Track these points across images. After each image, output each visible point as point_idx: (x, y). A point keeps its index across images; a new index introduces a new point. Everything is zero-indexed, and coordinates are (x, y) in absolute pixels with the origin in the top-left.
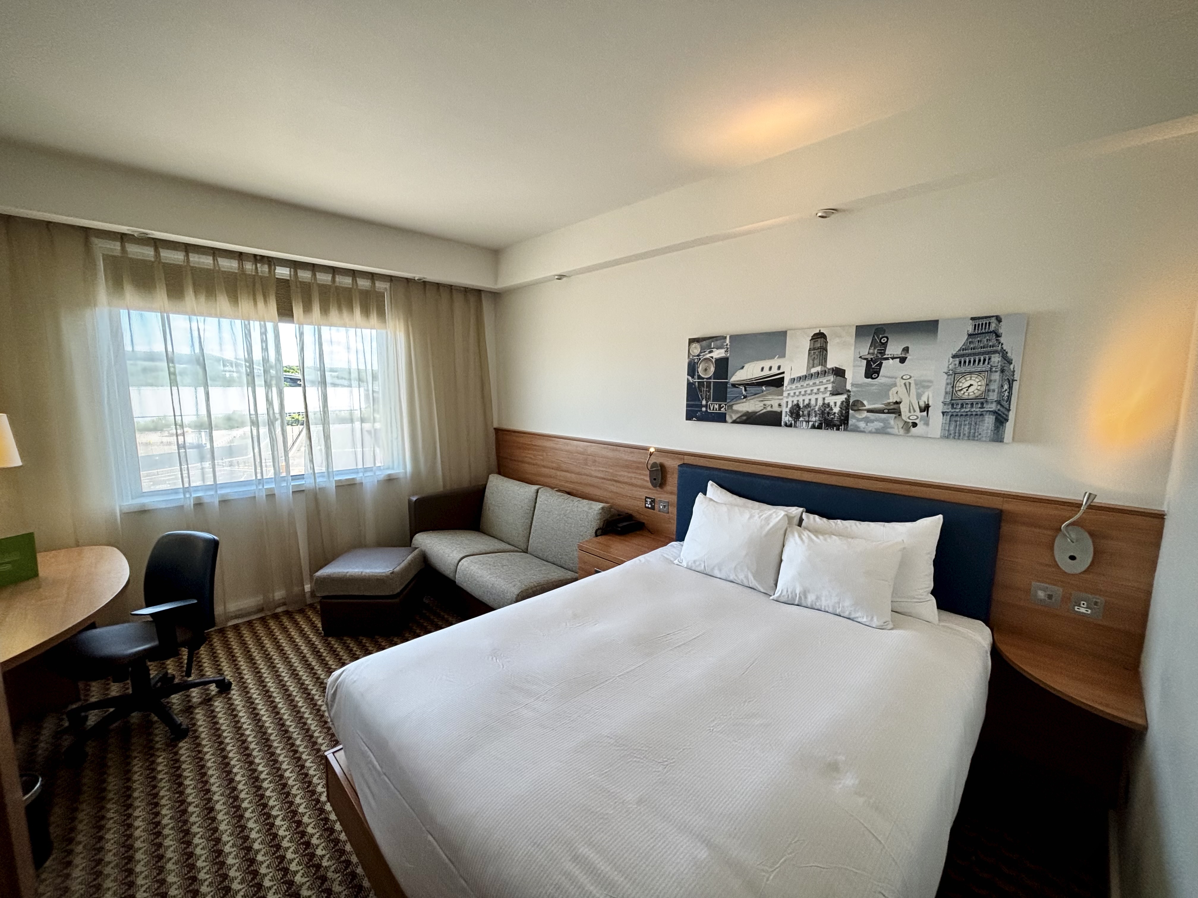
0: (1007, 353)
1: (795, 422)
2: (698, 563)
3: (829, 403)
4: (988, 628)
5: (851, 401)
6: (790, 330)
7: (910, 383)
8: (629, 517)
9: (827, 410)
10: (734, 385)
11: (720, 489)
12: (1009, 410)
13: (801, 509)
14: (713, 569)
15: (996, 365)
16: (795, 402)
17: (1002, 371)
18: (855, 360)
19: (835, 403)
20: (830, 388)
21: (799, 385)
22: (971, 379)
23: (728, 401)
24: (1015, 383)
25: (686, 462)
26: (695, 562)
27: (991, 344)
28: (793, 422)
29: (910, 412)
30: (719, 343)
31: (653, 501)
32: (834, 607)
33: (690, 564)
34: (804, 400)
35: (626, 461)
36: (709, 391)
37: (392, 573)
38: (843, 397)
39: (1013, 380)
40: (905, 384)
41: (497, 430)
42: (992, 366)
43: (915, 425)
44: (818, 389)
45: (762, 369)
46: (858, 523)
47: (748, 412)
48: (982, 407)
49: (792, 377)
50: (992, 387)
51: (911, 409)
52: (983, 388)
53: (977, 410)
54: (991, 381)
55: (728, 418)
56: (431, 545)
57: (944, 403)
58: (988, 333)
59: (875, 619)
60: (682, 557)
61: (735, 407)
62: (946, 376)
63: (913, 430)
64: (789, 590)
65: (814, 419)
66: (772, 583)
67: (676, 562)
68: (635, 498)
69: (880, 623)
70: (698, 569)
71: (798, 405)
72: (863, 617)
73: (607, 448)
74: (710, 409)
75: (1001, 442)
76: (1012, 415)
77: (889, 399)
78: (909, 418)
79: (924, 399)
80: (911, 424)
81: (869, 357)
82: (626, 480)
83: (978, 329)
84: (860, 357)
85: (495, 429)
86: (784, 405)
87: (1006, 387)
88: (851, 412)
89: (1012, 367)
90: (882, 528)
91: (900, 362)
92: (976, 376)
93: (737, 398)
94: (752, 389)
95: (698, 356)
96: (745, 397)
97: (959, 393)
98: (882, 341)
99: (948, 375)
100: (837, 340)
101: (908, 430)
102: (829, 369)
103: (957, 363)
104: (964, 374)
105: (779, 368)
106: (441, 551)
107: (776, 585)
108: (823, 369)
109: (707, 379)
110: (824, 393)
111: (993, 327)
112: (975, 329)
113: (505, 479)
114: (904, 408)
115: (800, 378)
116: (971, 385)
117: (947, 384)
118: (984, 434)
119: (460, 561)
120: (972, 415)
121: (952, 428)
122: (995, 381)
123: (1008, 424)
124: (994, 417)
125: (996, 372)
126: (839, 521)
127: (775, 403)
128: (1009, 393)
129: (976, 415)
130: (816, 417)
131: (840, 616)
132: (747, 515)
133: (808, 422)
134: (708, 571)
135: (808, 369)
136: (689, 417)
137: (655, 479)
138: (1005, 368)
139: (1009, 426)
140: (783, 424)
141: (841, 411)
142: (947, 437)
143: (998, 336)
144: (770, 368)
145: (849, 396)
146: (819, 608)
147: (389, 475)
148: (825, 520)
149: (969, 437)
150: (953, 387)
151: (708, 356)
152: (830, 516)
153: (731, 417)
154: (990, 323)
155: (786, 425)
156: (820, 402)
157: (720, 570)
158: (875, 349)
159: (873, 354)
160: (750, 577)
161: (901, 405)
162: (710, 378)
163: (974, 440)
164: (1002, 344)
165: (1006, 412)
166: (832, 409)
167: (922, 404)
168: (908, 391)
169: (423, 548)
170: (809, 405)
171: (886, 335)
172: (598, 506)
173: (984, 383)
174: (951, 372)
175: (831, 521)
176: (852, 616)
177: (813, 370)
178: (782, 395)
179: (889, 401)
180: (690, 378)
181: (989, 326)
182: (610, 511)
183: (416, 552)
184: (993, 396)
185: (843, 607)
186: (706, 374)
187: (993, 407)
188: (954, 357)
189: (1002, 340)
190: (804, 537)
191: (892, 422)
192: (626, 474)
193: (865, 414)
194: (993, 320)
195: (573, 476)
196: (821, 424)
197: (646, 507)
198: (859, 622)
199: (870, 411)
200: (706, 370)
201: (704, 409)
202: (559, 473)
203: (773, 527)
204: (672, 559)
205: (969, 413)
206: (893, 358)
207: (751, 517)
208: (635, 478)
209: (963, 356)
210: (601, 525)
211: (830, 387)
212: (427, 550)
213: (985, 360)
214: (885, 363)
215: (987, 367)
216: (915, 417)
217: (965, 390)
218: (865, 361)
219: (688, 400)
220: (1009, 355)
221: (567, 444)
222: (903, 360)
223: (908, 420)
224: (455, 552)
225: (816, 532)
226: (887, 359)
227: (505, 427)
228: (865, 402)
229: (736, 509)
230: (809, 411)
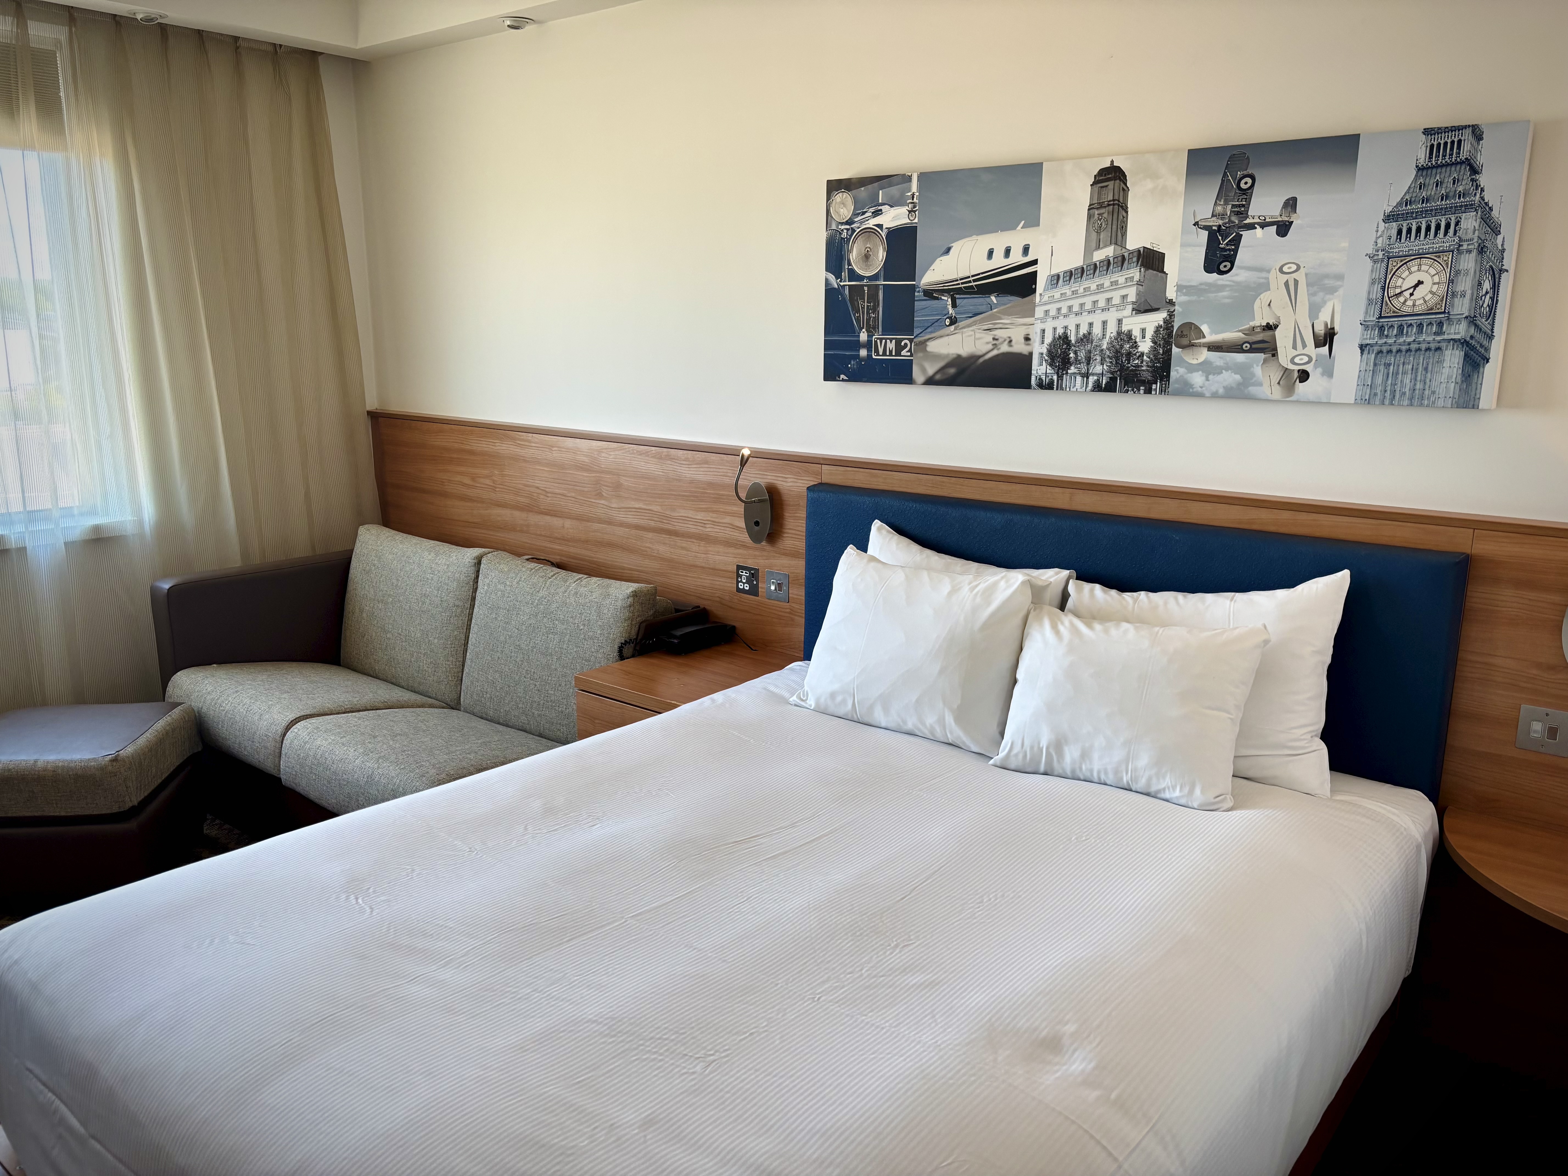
0: (1491, 209)
1: (1060, 377)
2: (839, 699)
3: (1130, 332)
4: (1431, 805)
5: (1176, 326)
6: (1049, 160)
7: (1296, 282)
8: (700, 615)
9: (1127, 346)
10: (930, 294)
11: (896, 537)
12: (1491, 337)
13: (1065, 573)
14: (871, 708)
15: (1470, 236)
16: (1060, 331)
17: (1481, 250)
18: (1184, 232)
19: (1143, 331)
20: (1132, 298)
21: (1067, 290)
22: (1419, 270)
23: (916, 331)
24: (1504, 275)
25: (826, 479)
26: (833, 696)
27: (1461, 189)
28: (1055, 378)
29: (1295, 347)
30: (894, 191)
31: (754, 575)
32: (1116, 772)
33: (822, 700)
34: (1078, 326)
35: (692, 482)
36: (875, 309)
37: (115, 760)
38: (1158, 318)
39: (1501, 271)
40: (1287, 284)
41: (375, 416)
42: (1460, 239)
43: (1304, 376)
44: (1109, 300)
45: (991, 253)
46: (1180, 596)
47: (959, 357)
48: (1439, 333)
49: (1054, 272)
50: (1460, 288)
51: (1297, 340)
52: (1443, 289)
53: (1430, 338)
54: (1458, 272)
55: (918, 375)
56: (214, 695)
57: (1365, 325)
58: (1456, 164)
59: (1198, 792)
60: (806, 688)
61: (934, 346)
62: (1369, 263)
63: (1301, 387)
64: (1027, 743)
65: (1098, 369)
66: (994, 729)
67: (794, 699)
68: (715, 571)
69: (1210, 797)
70: (841, 711)
71: (1065, 338)
72: (1174, 788)
73: (646, 454)
74: (877, 351)
75: (1473, 407)
76: (1496, 349)
77: (1254, 319)
78: (1292, 361)
79: (1324, 317)
80: (1296, 375)
81: (1215, 223)
82: (692, 529)
83: (1437, 156)
84: (1196, 224)
85: (369, 413)
86: (1036, 338)
87: (1487, 285)
88: (1175, 350)
89: (1500, 239)
90: (1228, 602)
91: (1278, 234)
92: (1430, 262)
93: (934, 325)
94: (965, 302)
95: (849, 222)
96: (953, 321)
97: (1395, 302)
98: (1243, 186)
99: (1375, 262)
100: (1149, 184)
101: (1289, 389)
102: (1131, 253)
103: (1394, 232)
104: (1406, 259)
105: (1026, 250)
106: (241, 709)
107: (1002, 734)
108: (1119, 251)
109: (870, 278)
110: (1119, 307)
111: (1466, 147)
112: (1430, 158)
113: (400, 536)
114: (1283, 338)
115: (1070, 274)
116: (1420, 283)
117: (1373, 282)
118: (1441, 391)
119: (288, 728)
120: (1419, 349)
121: (1379, 379)
122: (1467, 273)
123: (1488, 366)
124: (1462, 353)
125: (1469, 251)
126: (1143, 594)
127: (1017, 334)
128: (1492, 298)
129: (1428, 349)
130: (1102, 364)
131: (1131, 790)
132: (946, 587)
133: (1086, 375)
134: (860, 714)
135: (1088, 252)
136: (830, 374)
137: (757, 523)
138: (1487, 244)
139: (1491, 372)
140: (1033, 381)
141: (1154, 350)
142: (1369, 402)
143: (1475, 171)
144: (1008, 252)
145: (1171, 315)
146: (1088, 774)
147: (97, 529)
148: (1114, 592)
149: (1411, 399)
150: (1383, 289)
151: (872, 223)
152: (1124, 586)
153: (924, 370)
154: (1460, 141)
155: (1041, 386)
156: (1112, 330)
157: (886, 710)
158: (1226, 203)
159: (1222, 216)
160: (949, 719)
161: (1278, 333)
162: (875, 277)
163: (1421, 405)
164: (1482, 190)
165: (1485, 343)
166: (1135, 345)
167: (1320, 329)
168: (1293, 302)
169: (196, 704)
170: (1087, 338)
171: (1250, 171)
172: (622, 590)
173: (1444, 278)
174: (1381, 253)
175: (1127, 596)
176: (1153, 789)
177: (1099, 256)
178: (1032, 315)
179: (1252, 324)
180: (832, 278)
181: (1459, 148)
182: (654, 600)
183: (177, 711)
184: (1462, 307)
185: (1135, 770)
186: (867, 267)
187: (1460, 330)
188: (1389, 218)
189: (1483, 180)
190: (1061, 628)
191: (1258, 370)
192: (691, 514)
193: (1204, 355)
194: (1467, 135)
195: (568, 523)
196: (1113, 380)
197: (738, 590)
198: (1167, 800)
199: (1214, 347)
200: (867, 257)
201: (863, 353)
202: (534, 519)
203: (999, 609)
204: (786, 695)
205: (1414, 346)
206: (1263, 225)
207: (954, 590)
208: (714, 522)
209: (1406, 216)
210: (634, 633)
211: (1132, 294)
212: (205, 709)
213: (1448, 226)
214: (1246, 235)
215: (1449, 241)
216: (1306, 359)
217: (1407, 294)
218: (1205, 234)
219: (827, 331)
220: (1495, 213)
221: (551, 447)
222: (1283, 229)
223: (1291, 367)
224: (275, 710)
225: (1090, 617)
226: (1251, 227)
227: (396, 406)
228: (1205, 328)
229: (925, 575)
230: (1090, 352)
